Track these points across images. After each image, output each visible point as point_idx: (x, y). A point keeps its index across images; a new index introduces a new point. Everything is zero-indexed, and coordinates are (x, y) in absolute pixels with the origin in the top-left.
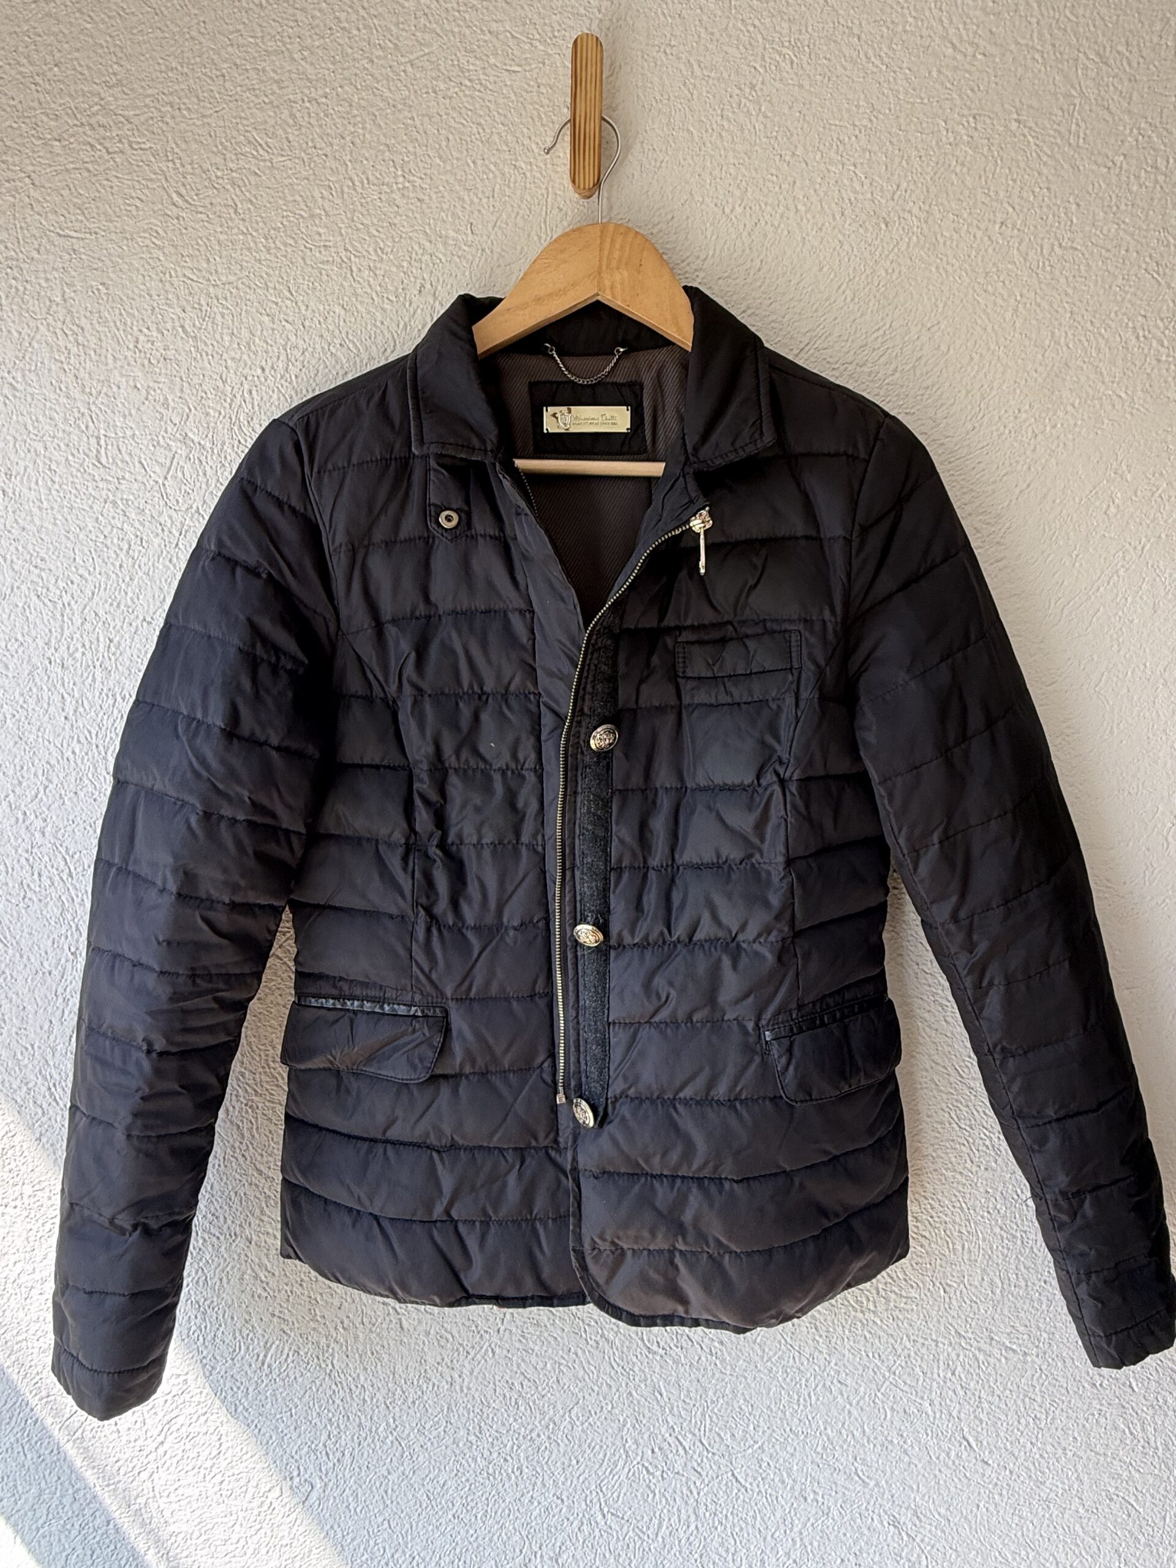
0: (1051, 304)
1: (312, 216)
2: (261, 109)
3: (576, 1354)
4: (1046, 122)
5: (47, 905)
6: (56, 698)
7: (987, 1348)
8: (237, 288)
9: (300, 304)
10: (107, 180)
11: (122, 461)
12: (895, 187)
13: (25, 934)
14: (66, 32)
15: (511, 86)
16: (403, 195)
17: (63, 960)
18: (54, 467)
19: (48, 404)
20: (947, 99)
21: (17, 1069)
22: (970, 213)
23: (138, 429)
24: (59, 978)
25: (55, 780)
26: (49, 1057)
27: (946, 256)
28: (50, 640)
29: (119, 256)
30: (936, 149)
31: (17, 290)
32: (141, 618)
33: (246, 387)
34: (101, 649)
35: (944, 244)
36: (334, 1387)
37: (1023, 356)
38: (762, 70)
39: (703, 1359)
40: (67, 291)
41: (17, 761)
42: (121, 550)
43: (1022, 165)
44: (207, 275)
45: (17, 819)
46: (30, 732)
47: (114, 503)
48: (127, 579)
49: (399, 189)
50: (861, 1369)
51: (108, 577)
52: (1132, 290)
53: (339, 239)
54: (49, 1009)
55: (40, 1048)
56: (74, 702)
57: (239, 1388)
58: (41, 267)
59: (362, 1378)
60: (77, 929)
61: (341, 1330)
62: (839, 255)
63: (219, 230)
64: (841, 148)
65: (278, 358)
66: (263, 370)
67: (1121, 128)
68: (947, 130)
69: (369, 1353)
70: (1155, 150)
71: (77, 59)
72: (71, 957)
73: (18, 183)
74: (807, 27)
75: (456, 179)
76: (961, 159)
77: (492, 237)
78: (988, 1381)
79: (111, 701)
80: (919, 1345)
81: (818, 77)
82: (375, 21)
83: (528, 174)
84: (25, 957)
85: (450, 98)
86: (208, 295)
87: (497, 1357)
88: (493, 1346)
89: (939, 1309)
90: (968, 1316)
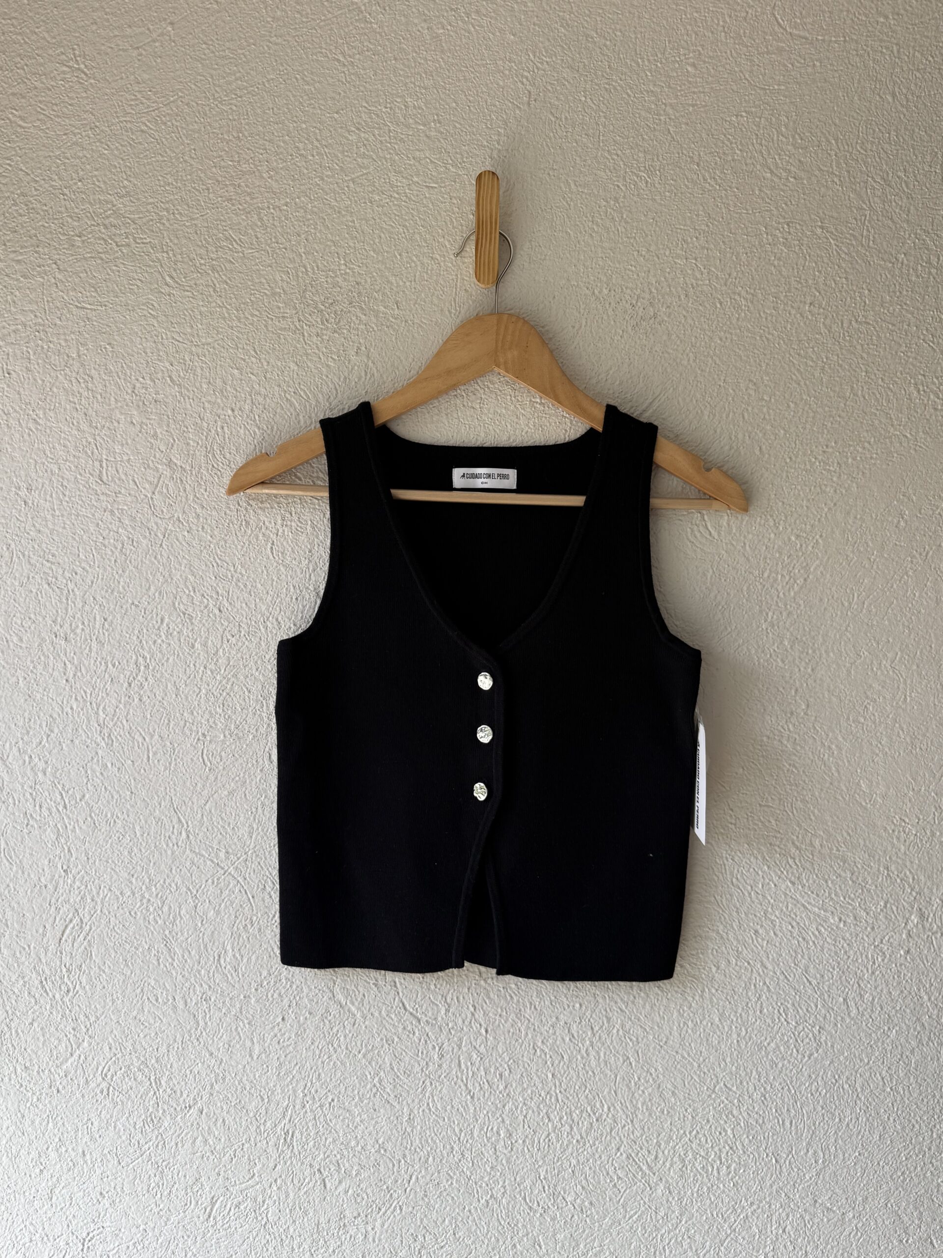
0: (850, 365)
1: (274, 294)
2: (237, 215)
3: (470, 1211)
4: (843, 228)
5: (45, 830)
6: (60, 666)
7: (812, 1209)
8: (214, 348)
9: (263, 361)
10: (116, 266)
11: (119, 479)
12: (727, 276)
13: (27, 855)
14: (88, 156)
15: (430, 198)
16: (345, 279)
17: (57, 876)
18: (65, 484)
19: (63, 435)
20: (767, 211)
21: (16, 965)
22: (786, 296)
23: (133, 456)
24: (52, 890)
25: (56, 730)
26: (42, 956)
27: (768, 328)
28: (56, 619)
29: (123, 323)
30: (758, 247)
31: (42, 348)
32: (130, 601)
33: (219, 423)
34: (97, 626)
35: (766, 319)
36: (268, 1237)
37: (829, 404)
38: (623, 188)
39: (576, 1217)
40: (82, 349)
42: (116, 548)
43: (826, 260)
44: (191, 338)
45: (25, 761)
46: (38, 692)
47: (112, 512)
48: (120, 572)
49: (341, 274)
50: (707, 1227)
51: (105, 569)
52: (913, 355)
53: (294, 312)
54: (44, 916)
55: (35, 948)
56: (73, 669)
57: (189, 1237)
58: (61, 331)
59: (291, 1230)
60: (69, 851)
61: (275, 1188)
62: (684, 326)
63: (201, 303)
64: (685, 246)
65: (245, 401)
66: (233, 410)
67: (902, 234)
68: (767, 234)
69: (297, 1208)
70: (928, 249)
71: (96, 176)
72: (63, 874)
73: (47, 268)
74: (658, 156)
75: (386, 267)
76: (778, 255)
77: (414, 312)
78: (813, 1237)
79: (103, 667)
80: (755, 1207)
81: (668, 194)
82: (326, 150)
83: (442, 264)
84: (26, 873)
85: (383, 206)
86: (191, 353)
87: (403, 1213)
88: (400, 1203)
89: (772, 1176)
90: (796, 1182)
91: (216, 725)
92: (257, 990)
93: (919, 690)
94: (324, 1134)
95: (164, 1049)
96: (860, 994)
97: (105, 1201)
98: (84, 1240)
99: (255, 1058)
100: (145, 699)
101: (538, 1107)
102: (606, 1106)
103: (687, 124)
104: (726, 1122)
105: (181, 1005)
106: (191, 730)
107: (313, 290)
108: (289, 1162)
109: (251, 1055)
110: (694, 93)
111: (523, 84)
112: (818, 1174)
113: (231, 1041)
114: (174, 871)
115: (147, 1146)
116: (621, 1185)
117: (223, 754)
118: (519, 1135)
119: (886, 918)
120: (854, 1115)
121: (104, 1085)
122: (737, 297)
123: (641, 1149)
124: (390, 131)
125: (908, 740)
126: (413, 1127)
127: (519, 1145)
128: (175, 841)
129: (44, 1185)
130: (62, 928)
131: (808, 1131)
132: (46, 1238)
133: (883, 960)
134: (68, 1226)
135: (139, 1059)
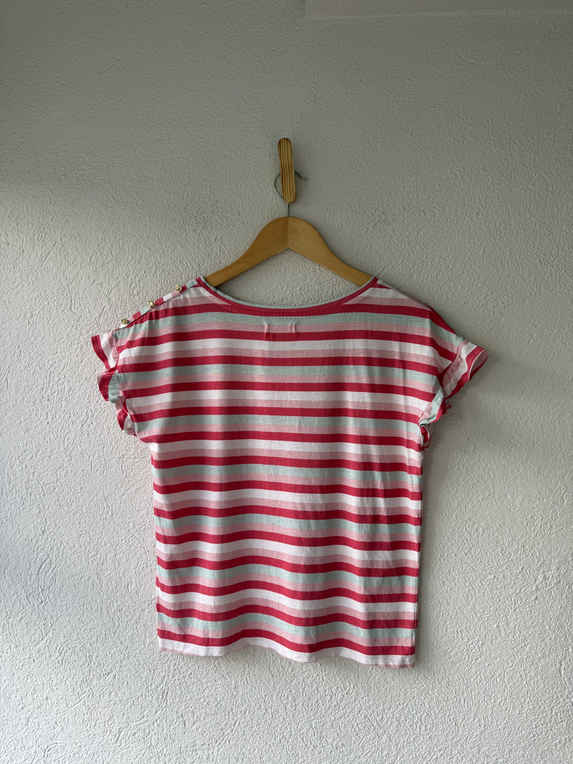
0: (500, 248)
1: (170, 207)
2: (150, 163)
3: (270, 745)
4: (496, 170)
5: (32, 508)
6: (44, 413)
9: (162, 244)
10: (83, 192)
11: (81, 309)
12: (428, 197)
13: (22, 521)
14: (70, 132)
15: (258, 154)
16: (209, 199)
17: (38, 535)
18: (51, 311)
19: (51, 285)
20: (451, 160)
22: (462, 208)
24: (35, 543)
25: (41, 451)
26: (28, 581)
27: (452, 227)
28: (43, 387)
29: (86, 223)
30: (446, 181)
32: (84, 379)
34: (66, 392)
35: (451, 222)
36: (151, 754)
37: (488, 270)
38: (368, 148)
39: (333, 752)
40: (63, 237)
41: (25, 441)
42: (78, 348)
43: (486, 188)
45: (23, 468)
46: (31, 429)
48: (80, 361)
49: (208, 196)
52: (538, 243)
53: (181, 217)
54: (30, 557)
55: (24, 576)
56: (52, 416)
57: (105, 751)
59: (165, 751)
60: (45, 520)
61: (156, 725)
62: (402, 226)
64: (403, 180)
65: (152, 267)
66: (145, 272)
67: (531, 173)
68: (451, 174)
69: (169, 738)
70: (546, 182)
71: (74, 143)
72: (42, 533)
73: (46, 193)
74: (388, 130)
75: (232, 193)
76: (458, 185)
77: (248, 217)
79: (68, 415)
81: (394, 151)
82: (201, 128)
83: (264, 191)
84: (21, 533)
85: (232, 159)
87: (231, 744)
88: (229, 738)
89: (453, 733)
90: (467, 737)
91: (130, 450)
92: (148, 606)
93: (543, 440)
94: (185, 694)
95: (94, 639)
96: (507, 622)
97: (58, 727)
98: (45, 750)
99: (147, 646)
100: (91, 433)
101: (312, 683)
102: (352, 685)
103: (405, 112)
104: (425, 699)
105: (105, 614)
106: (116, 452)
107: (192, 206)
108: (164, 710)
109: (144, 644)
110: (409, 94)
111: (311, 90)
112: (481, 734)
113: (133, 635)
114: (103, 534)
115: (83, 696)
116: (361, 735)
117: (134, 467)
118: (299, 700)
119: (523, 577)
120: (503, 698)
121: (60, 658)
122: (434, 210)
123: (373, 712)
124: (236, 117)
125: (536, 469)
126: (238, 692)
127: (300, 707)
128: (105, 517)
129: (24, 716)
130: (40, 565)
131: (475, 706)
132: (23, 748)
133: (521, 603)
134: (36, 741)
135: (80, 643)
